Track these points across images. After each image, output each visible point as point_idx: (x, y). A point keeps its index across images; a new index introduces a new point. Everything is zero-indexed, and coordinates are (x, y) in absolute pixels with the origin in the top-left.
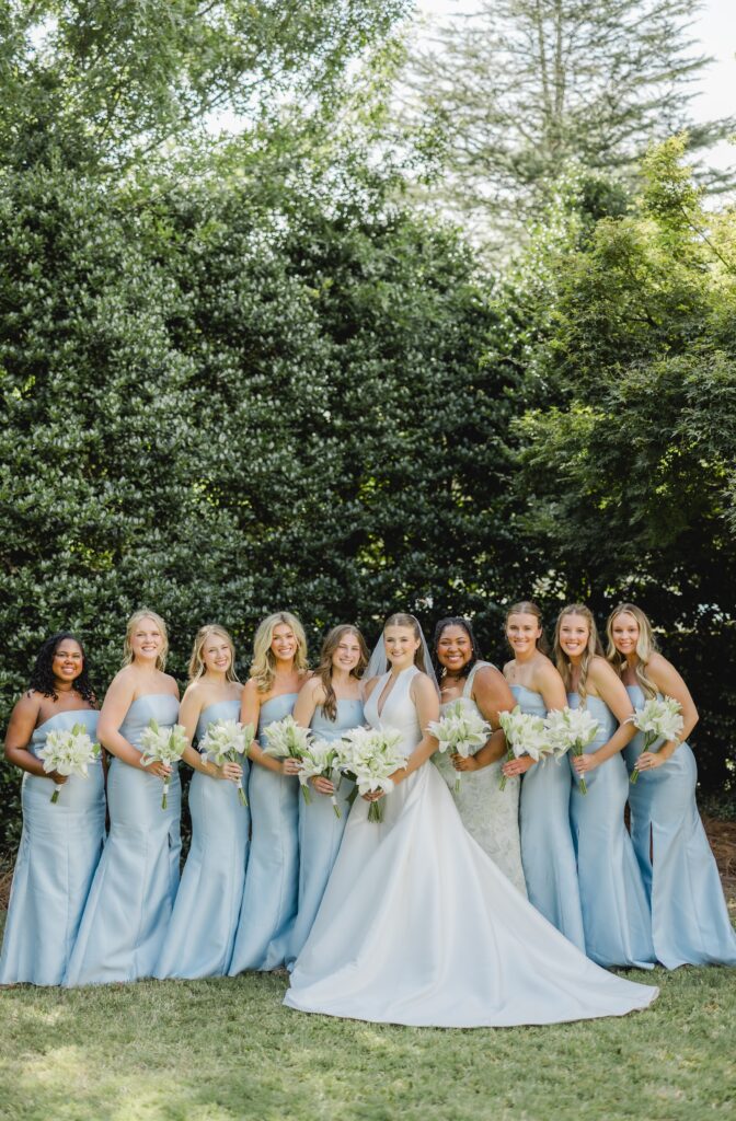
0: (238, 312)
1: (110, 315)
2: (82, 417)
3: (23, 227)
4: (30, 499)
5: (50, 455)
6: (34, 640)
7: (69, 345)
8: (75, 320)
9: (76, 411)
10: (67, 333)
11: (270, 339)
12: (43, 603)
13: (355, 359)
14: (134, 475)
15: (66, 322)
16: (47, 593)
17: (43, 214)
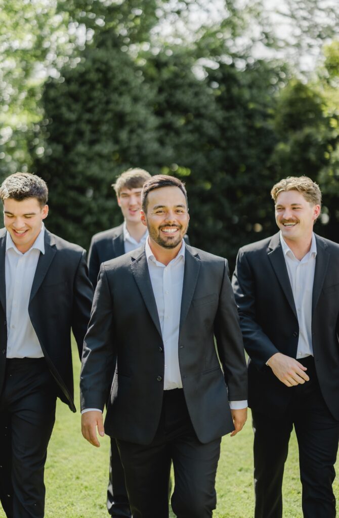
3: (96, 71)
8: (113, 107)
15: (109, 107)
17: (103, 67)
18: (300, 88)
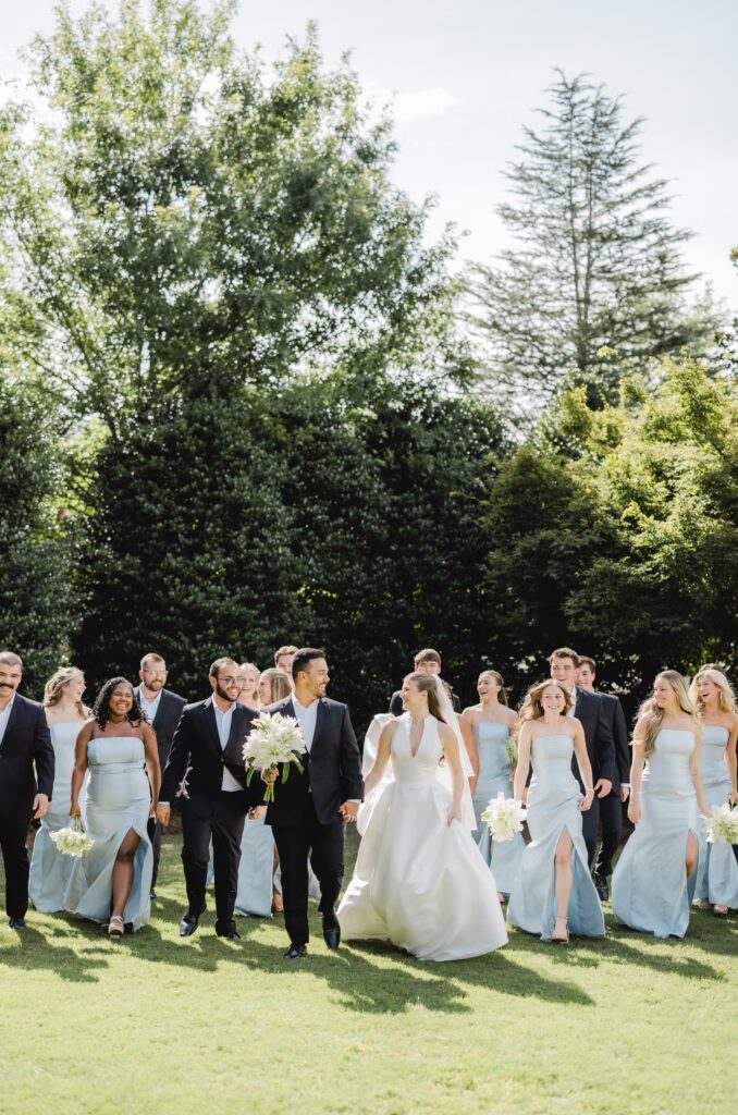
0: (326, 478)
1: (243, 488)
2: (224, 550)
3: (193, 436)
4: (191, 598)
5: (205, 573)
6: (191, 681)
7: (217, 506)
8: (223, 493)
9: (221, 545)
10: (217, 500)
11: (348, 496)
12: (197, 659)
13: (408, 505)
14: (253, 584)
15: (216, 493)
16: (199, 654)
17: (205, 428)
18: (527, 465)
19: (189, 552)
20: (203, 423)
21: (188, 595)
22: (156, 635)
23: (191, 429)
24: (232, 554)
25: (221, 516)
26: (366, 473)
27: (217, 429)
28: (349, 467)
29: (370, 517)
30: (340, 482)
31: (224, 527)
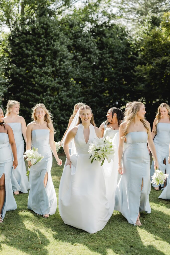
0: (81, 44)
1: (57, 46)
2: (52, 66)
3: (41, 28)
4: (42, 81)
5: (46, 73)
7: (49, 52)
8: (51, 47)
9: (51, 65)
10: (49, 49)
11: (87, 50)
13: (104, 54)
14: (61, 77)
15: (49, 47)
16: (45, 99)
17: (45, 26)
18: (156, 35)
19: (41, 67)
20: (44, 24)
21: (41, 80)
22: (31, 93)
23: (40, 26)
24: (55, 67)
25: (50, 55)
26: (93, 43)
27: (48, 26)
28: (87, 41)
29: (94, 57)
30: (85, 46)
31: (51, 59)
